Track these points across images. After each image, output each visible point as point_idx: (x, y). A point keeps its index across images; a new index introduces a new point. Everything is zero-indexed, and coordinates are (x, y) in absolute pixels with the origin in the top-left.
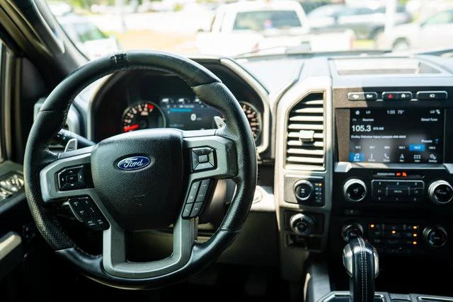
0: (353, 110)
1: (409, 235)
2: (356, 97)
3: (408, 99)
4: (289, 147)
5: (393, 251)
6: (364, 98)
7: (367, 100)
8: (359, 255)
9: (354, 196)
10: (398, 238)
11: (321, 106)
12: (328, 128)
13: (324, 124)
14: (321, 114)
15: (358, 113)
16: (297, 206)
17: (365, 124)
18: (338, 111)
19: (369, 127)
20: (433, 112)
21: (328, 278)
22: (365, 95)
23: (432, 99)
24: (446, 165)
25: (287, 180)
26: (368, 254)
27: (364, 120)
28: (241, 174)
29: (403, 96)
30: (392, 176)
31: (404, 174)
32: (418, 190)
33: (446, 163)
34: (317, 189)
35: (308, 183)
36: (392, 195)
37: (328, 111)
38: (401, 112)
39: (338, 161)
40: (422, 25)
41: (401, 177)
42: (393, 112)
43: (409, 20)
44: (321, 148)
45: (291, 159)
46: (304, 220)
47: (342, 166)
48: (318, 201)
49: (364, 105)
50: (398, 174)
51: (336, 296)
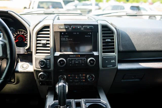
0: (61, 32)
1: (82, 78)
2: (62, 28)
3: (80, 29)
4: (37, 47)
5: (77, 84)
6: (65, 28)
7: (66, 29)
8: (60, 86)
9: (61, 64)
10: (78, 79)
11: (49, 31)
12: (51, 39)
13: (50, 38)
14: (49, 34)
15: (63, 33)
16: (40, 69)
17: (65, 38)
18: (55, 33)
19: (67, 39)
20: (89, 33)
21: (53, 96)
22: (65, 27)
23: (88, 29)
24: (93, 52)
25: (36, 59)
26: (64, 85)
27: (65, 36)
28: (9, 56)
29: (78, 27)
30: (75, 57)
31: (79, 56)
32: (84, 61)
33: (93, 51)
34: (48, 62)
35: (44, 60)
36: (75, 63)
37: (51, 33)
38: (78, 33)
39: (56, 52)
40: (103, 10)
41: (78, 57)
42: (75, 33)
43: (100, 9)
44: (49, 47)
45: (38, 51)
46: (43, 74)
47: (57, 53)
48: (48, 67)
49: (65, 30)
50: (77, 56)
51: (55, 102)
